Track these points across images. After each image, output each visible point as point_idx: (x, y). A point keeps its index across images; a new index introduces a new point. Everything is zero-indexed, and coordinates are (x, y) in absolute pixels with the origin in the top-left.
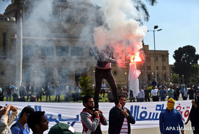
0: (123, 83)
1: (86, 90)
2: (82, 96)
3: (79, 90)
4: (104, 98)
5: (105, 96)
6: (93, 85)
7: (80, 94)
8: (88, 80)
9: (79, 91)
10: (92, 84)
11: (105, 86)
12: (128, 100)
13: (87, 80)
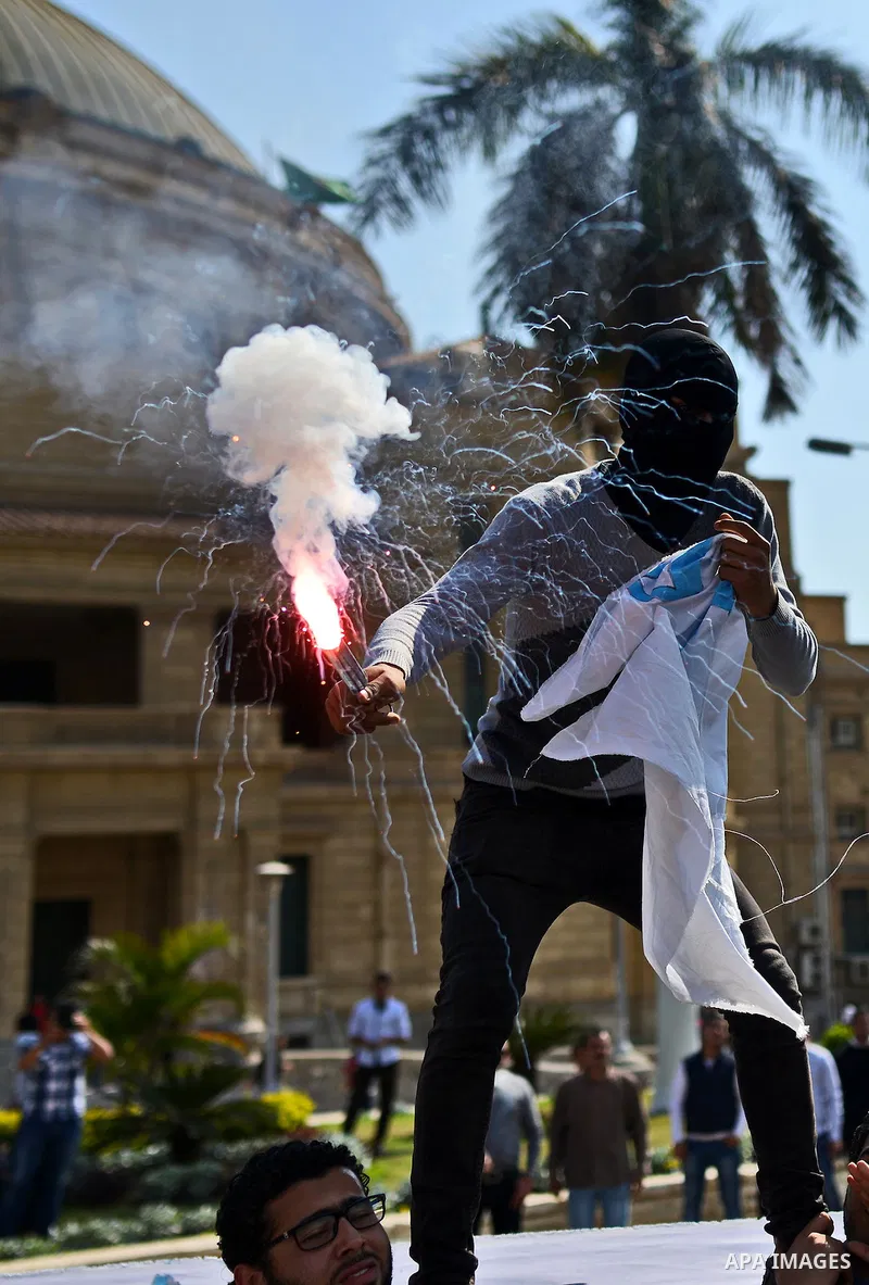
0: (584, 986)
1: (172, 1079)
2: (106, 1158)
3: (80, 1084)
4: (383, 1165)
5: (389, 1144)
6: (254, 1025)
7: (85, 1139)
8: (198, 970)
9: (80, 1104)
10: (239, 1015)
11: (395, 1023)
12: (660, 1169)
13: (184, 966)
